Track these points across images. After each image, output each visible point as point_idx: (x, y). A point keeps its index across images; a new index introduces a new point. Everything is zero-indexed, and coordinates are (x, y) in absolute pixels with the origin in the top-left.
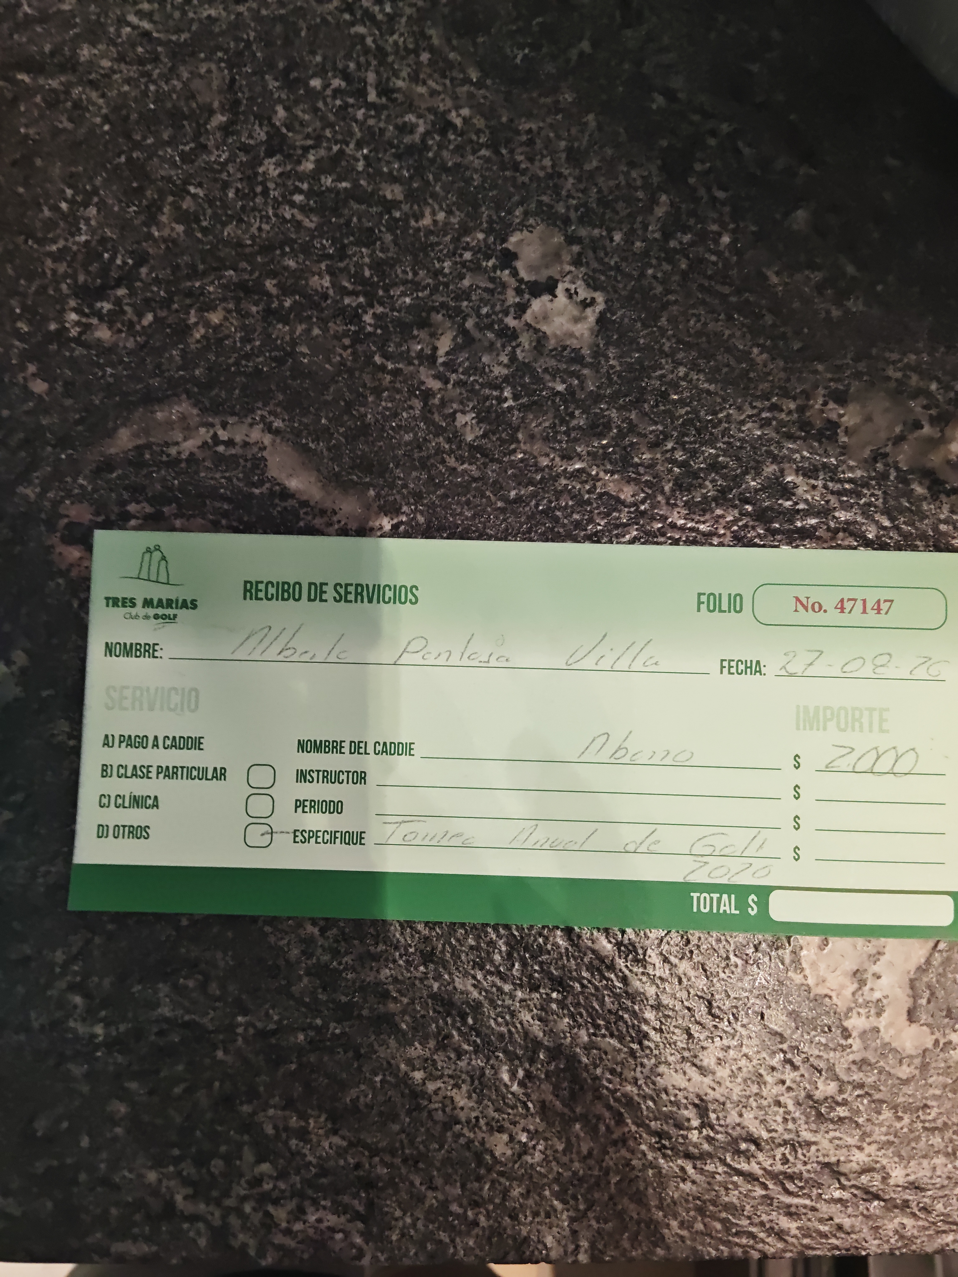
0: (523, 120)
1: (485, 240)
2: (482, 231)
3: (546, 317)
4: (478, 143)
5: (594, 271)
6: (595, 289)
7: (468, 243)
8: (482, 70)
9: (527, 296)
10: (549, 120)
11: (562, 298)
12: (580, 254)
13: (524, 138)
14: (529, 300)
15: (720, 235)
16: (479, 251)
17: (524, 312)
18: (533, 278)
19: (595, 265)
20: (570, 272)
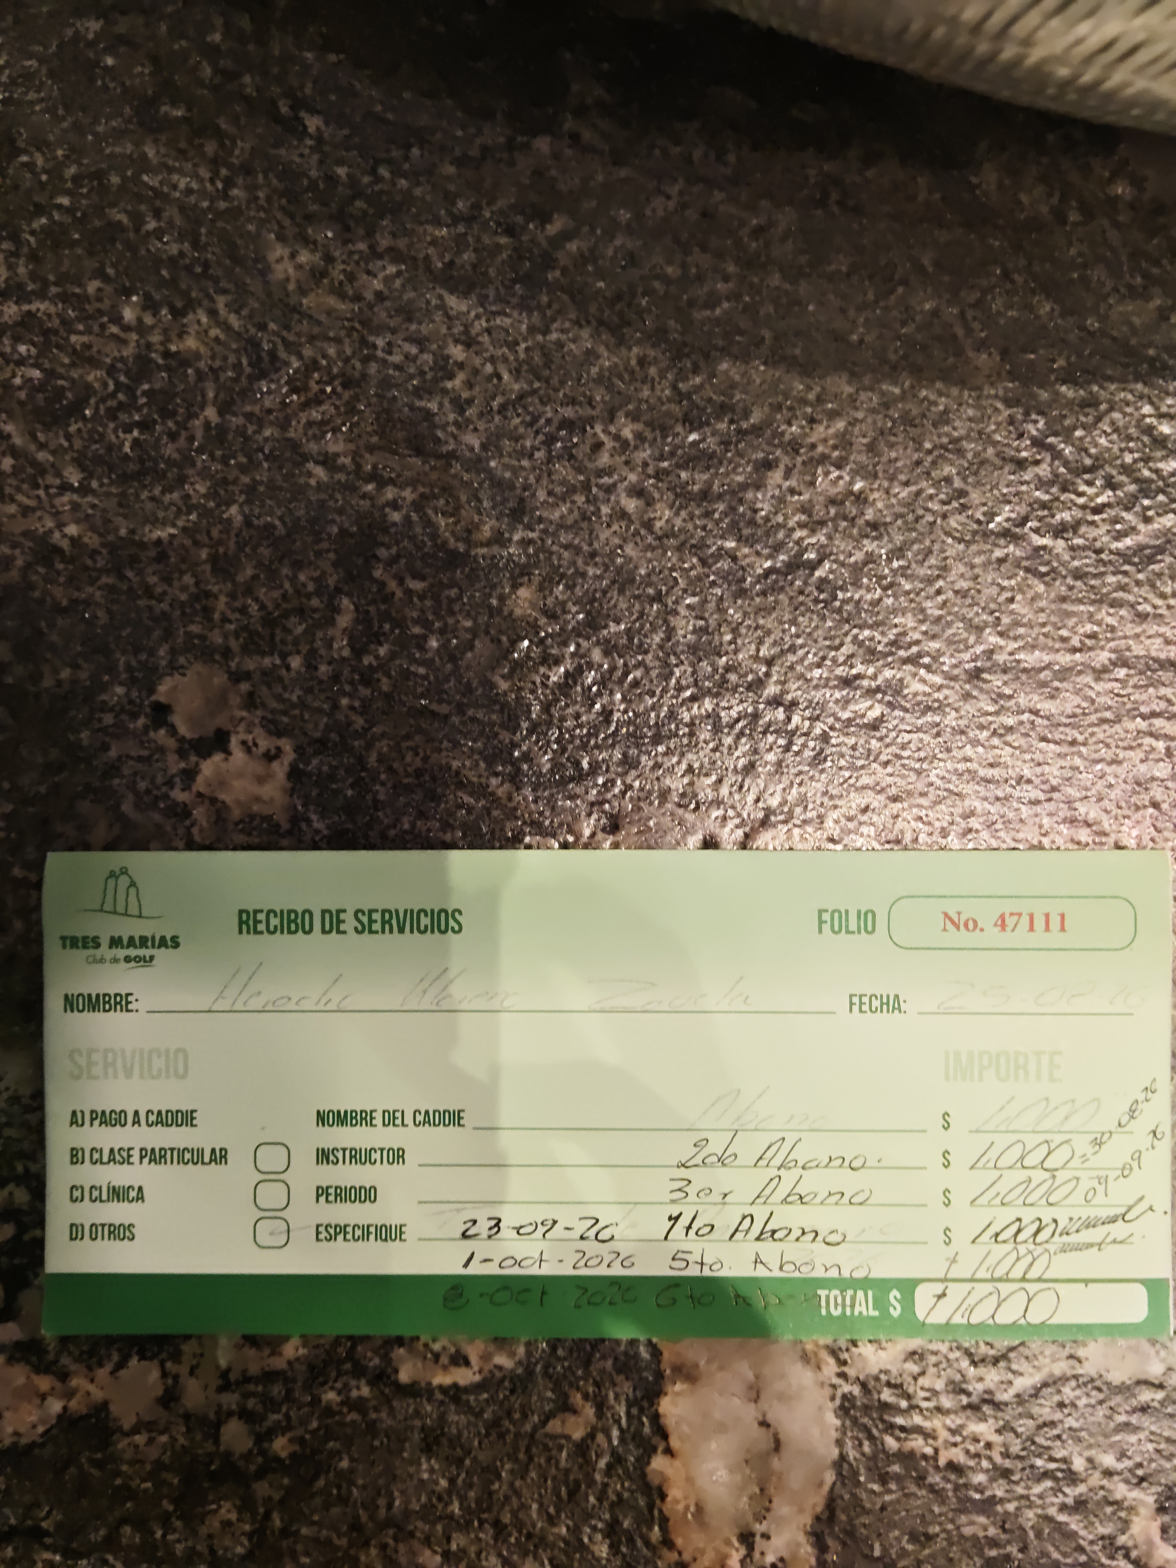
0: (147, 529)
1: (127, 695)
2: (121, 684)
3: (222, 783)
4: (95, 569)
5: (273, 711)
6: (279, 734)
7: (104, 702)
8: (83, 469)
9: (193, 759)
10: (180, 523)
11: (238, 755)
12: (251, 694)
13: (152, 553)
14: (197, 764)
15: (425, 638)
16: (122, 710)
17: (194, 780)
18: (196, 736)
19: (274, 704)
20: (242, 719)
